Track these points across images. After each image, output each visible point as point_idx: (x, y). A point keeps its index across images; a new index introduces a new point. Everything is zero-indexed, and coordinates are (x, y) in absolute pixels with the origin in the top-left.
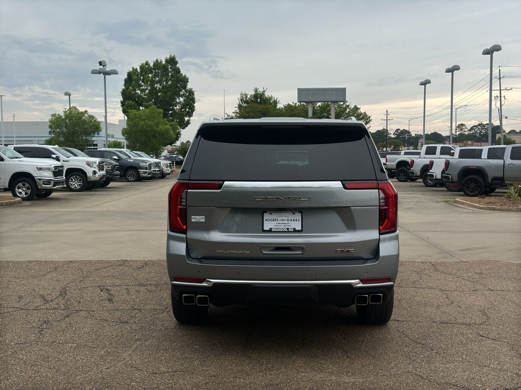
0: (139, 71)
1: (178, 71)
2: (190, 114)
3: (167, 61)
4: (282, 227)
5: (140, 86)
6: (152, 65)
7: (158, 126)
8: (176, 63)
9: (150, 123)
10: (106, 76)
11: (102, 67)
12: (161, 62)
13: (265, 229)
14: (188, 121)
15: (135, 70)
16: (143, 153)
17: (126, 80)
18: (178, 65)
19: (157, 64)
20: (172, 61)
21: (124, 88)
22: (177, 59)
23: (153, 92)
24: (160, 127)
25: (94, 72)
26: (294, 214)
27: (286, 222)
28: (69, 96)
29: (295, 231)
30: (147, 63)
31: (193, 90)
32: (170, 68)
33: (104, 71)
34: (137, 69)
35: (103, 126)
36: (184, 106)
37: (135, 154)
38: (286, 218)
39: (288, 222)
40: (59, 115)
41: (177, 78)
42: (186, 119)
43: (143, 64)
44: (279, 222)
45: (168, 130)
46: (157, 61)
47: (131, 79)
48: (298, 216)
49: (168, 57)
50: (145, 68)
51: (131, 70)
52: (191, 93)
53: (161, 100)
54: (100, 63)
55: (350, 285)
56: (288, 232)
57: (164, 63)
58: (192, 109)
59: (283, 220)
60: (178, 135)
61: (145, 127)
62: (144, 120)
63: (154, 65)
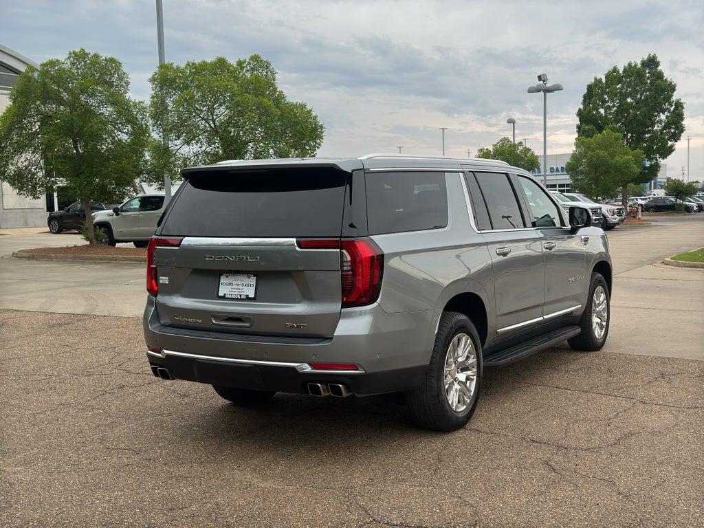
0: (604, 81)
1: (660, 76)
2: (676, 137)
3: (643, 64)
4: (236, 294)
5: (604, 102)
6: (621, 72)
7: (612, 157)
8: (657, 64)
9: (602, 153)
10: (547, 94)
11: (541, 82)
12: (635, 66)
13: (220, 294)
14: (672, 146)
15: (598, 81)
16: (581, 195)
17: (585, 97)
18: (659, 68)
19: (630, 70)
20: (652, 63)
21: (582, 107)
22: (658, 59)
23: (623, 109)
24: (617, 158)
25: (531, 91)
26: (249, 278)
27: (240, 287)
28: (514, 123)
29: (248, 298)
30: (615, 70)
31: (682, 101)
32: (649, 73)
33: (544, 88)
34: (601, 79)
35: (541, 161)
36: (668, 126)
37: (567, 197)
38: (240, 283)
39: (243, 287)
40: (487, 149)
41: (656, 86)
42: (670, 143)
43: (610, 72)
44: (233, 287)
45: (627, 162)
46: (629, 65)
47: (593, 94)
48: (253, 281)
49: (646, 57)
50: (613, 77)
51: (593, 81)
52: (679, 105)
53: (631, 120)
54: (540, 78)
55: (293, 369)
56: (241, 299)
57: (639, 66)
58: (681, 130)
59: (238, 285)
60: (655, 169)
61: (594, 159)
62: (593, 150)
63: (625, 70)
